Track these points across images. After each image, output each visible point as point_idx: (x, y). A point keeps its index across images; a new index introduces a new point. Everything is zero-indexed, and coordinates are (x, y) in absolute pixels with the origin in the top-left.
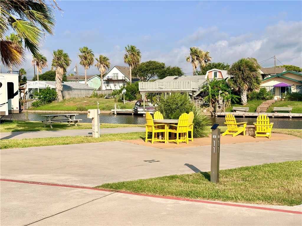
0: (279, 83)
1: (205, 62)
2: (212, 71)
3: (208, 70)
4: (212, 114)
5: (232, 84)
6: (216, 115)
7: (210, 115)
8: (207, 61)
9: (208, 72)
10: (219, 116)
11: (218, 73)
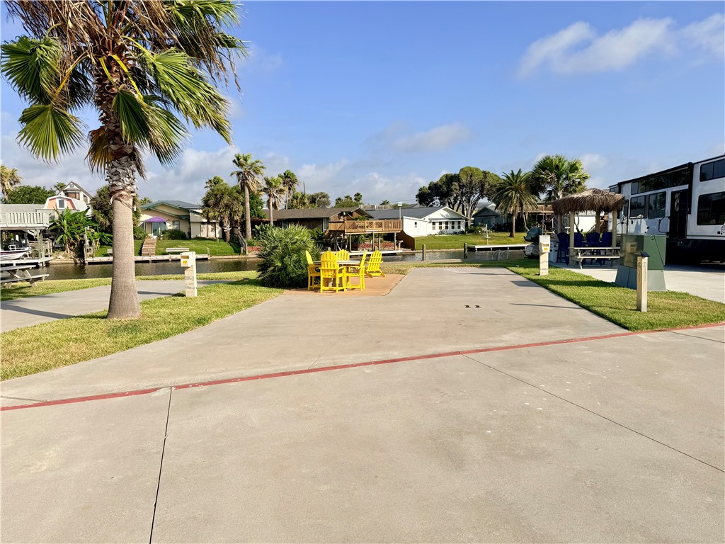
0: (151, 217)
1: (11, 184)
2: (55, 199)
3: (47, 197)
4: (74, 260)
5: (101, 218)
6: (86, 262)
7: (73, 262)
8: (12, 182)
9: (48, 199)
10: (90, 263)
11: (65, 202)
